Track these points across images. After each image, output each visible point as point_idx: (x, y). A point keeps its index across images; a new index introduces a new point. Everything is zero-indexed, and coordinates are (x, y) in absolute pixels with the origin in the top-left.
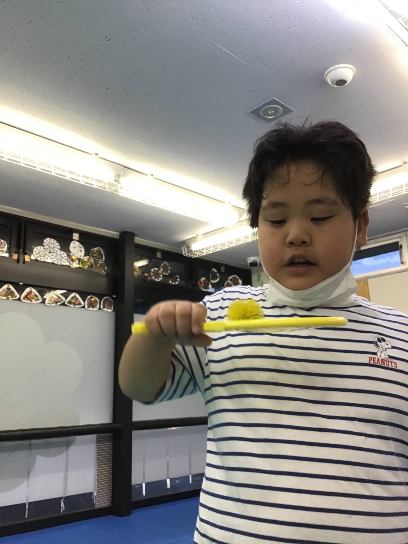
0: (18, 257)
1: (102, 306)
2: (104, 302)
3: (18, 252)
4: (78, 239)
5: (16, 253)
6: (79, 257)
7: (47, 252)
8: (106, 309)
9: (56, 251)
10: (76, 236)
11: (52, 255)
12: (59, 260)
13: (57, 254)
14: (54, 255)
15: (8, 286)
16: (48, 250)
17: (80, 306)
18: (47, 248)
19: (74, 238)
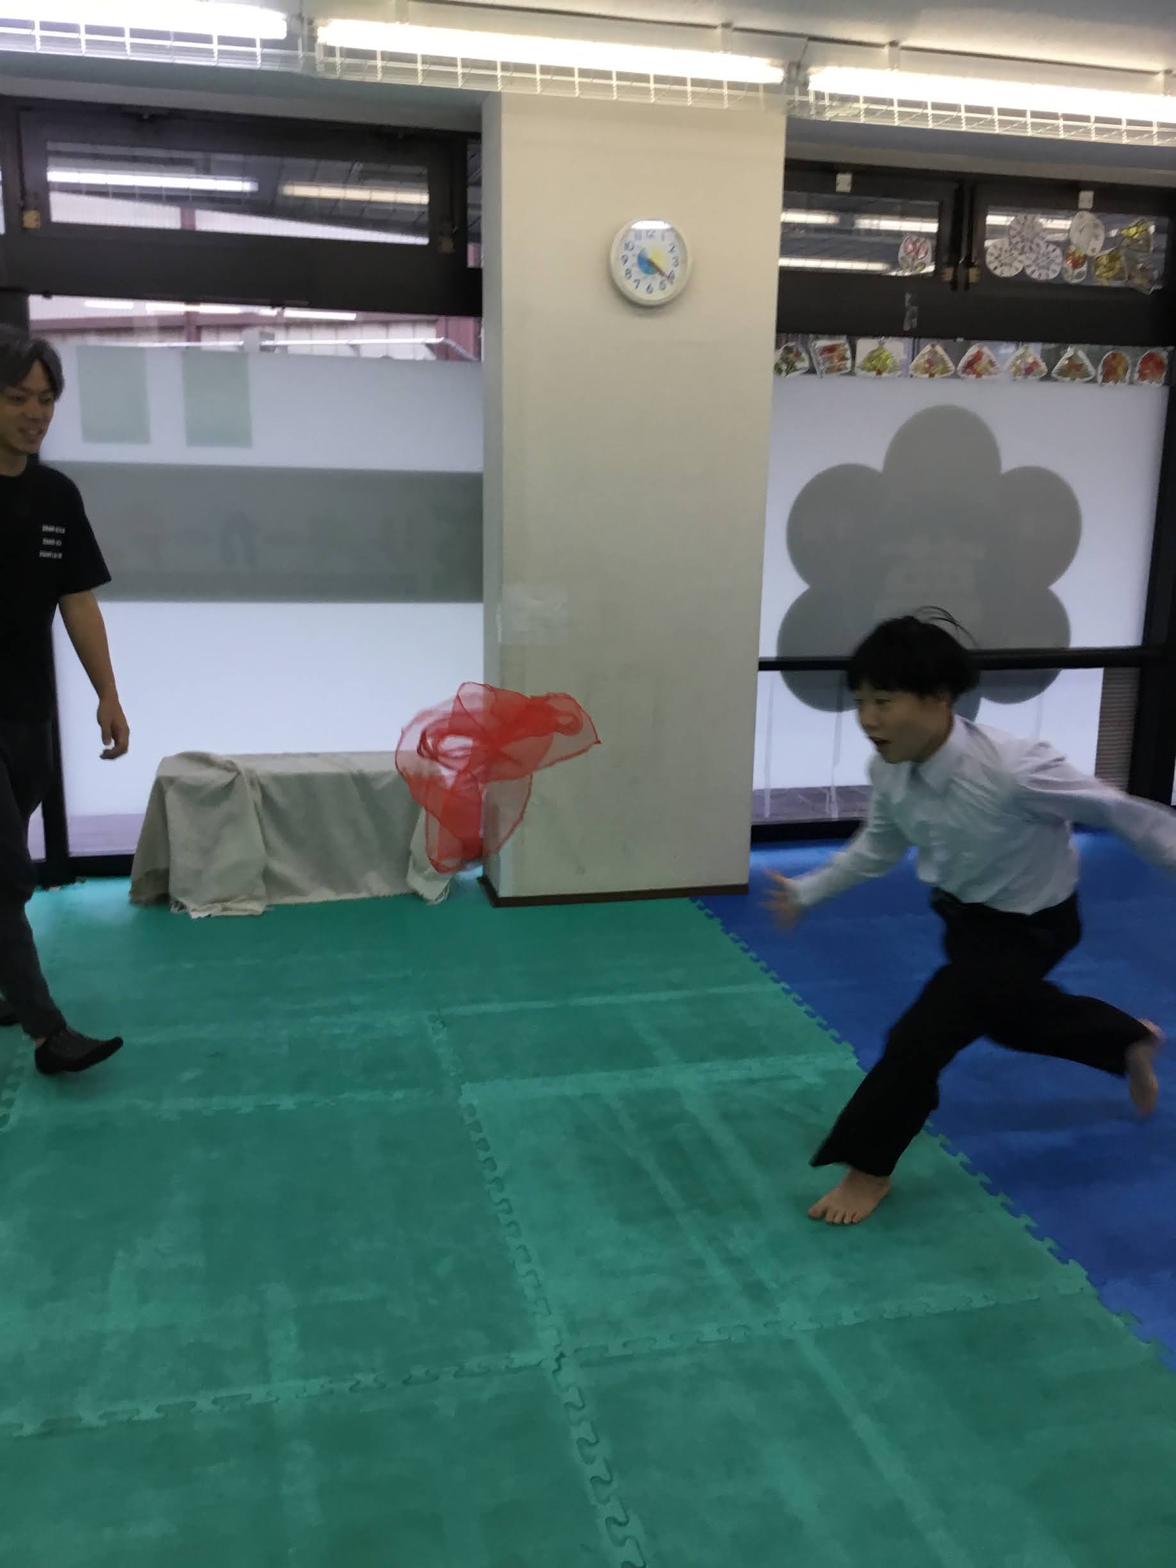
0: (955, 272)
1: (1136, 376)
2: (1144, 362)
3: (953, 263)
4: (1090, 206)
5: (949, 264)
6: (1089, 253)
7: (1016, 253)
8: (1146, 382)
9: (1038, 245)
10: (1086, 198)
11: (1028, 258)
12: (1043, 267)
13: (1038, 253)
14: (1033, 256)
15: (933, 346)
16: (1020, 246)
17: (1086, 379)
18: (1017, 243)
19: (1081, 205)
